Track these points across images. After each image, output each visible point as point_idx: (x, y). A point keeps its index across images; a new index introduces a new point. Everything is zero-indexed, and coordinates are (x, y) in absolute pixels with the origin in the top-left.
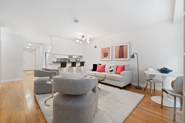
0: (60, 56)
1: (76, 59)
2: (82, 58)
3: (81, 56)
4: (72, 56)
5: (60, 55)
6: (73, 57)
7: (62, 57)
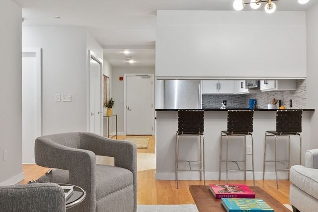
0: (218, 86)
1: (278, 97)
2: (300, 92)
3: (298, 83)
4: (259, 82)
5: (218, 80)
6: (263, 87)
7: (227, 89)
